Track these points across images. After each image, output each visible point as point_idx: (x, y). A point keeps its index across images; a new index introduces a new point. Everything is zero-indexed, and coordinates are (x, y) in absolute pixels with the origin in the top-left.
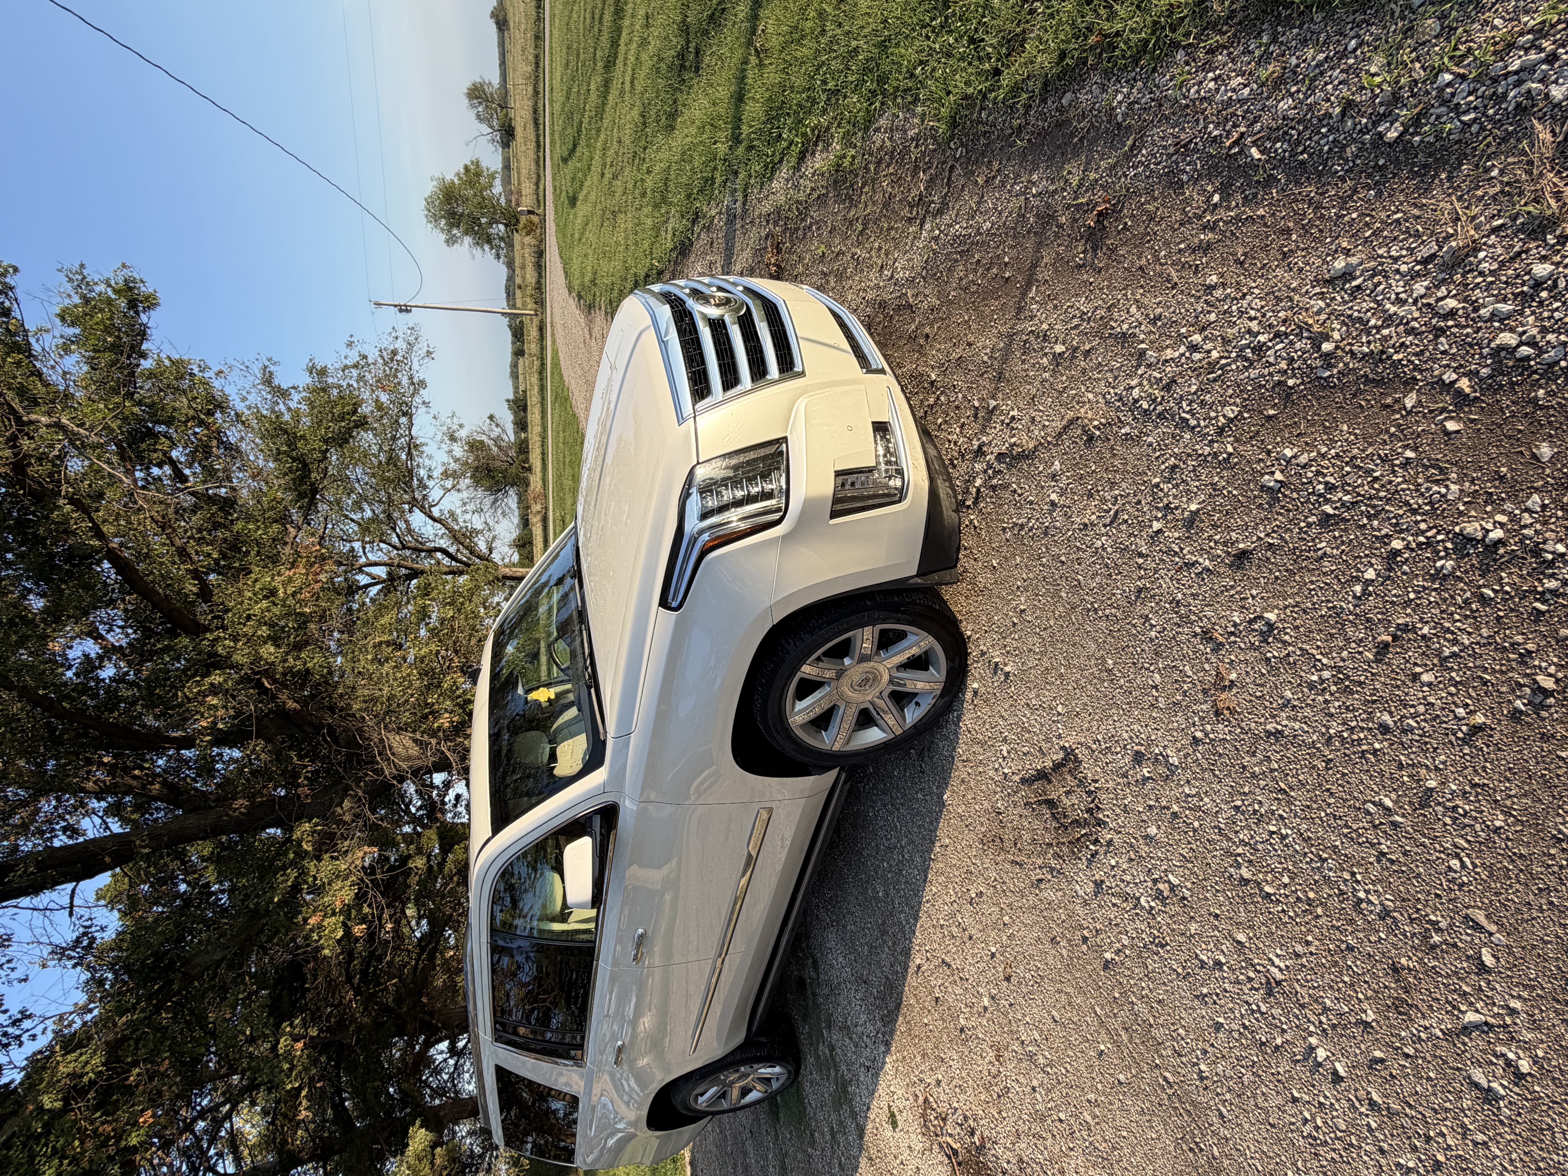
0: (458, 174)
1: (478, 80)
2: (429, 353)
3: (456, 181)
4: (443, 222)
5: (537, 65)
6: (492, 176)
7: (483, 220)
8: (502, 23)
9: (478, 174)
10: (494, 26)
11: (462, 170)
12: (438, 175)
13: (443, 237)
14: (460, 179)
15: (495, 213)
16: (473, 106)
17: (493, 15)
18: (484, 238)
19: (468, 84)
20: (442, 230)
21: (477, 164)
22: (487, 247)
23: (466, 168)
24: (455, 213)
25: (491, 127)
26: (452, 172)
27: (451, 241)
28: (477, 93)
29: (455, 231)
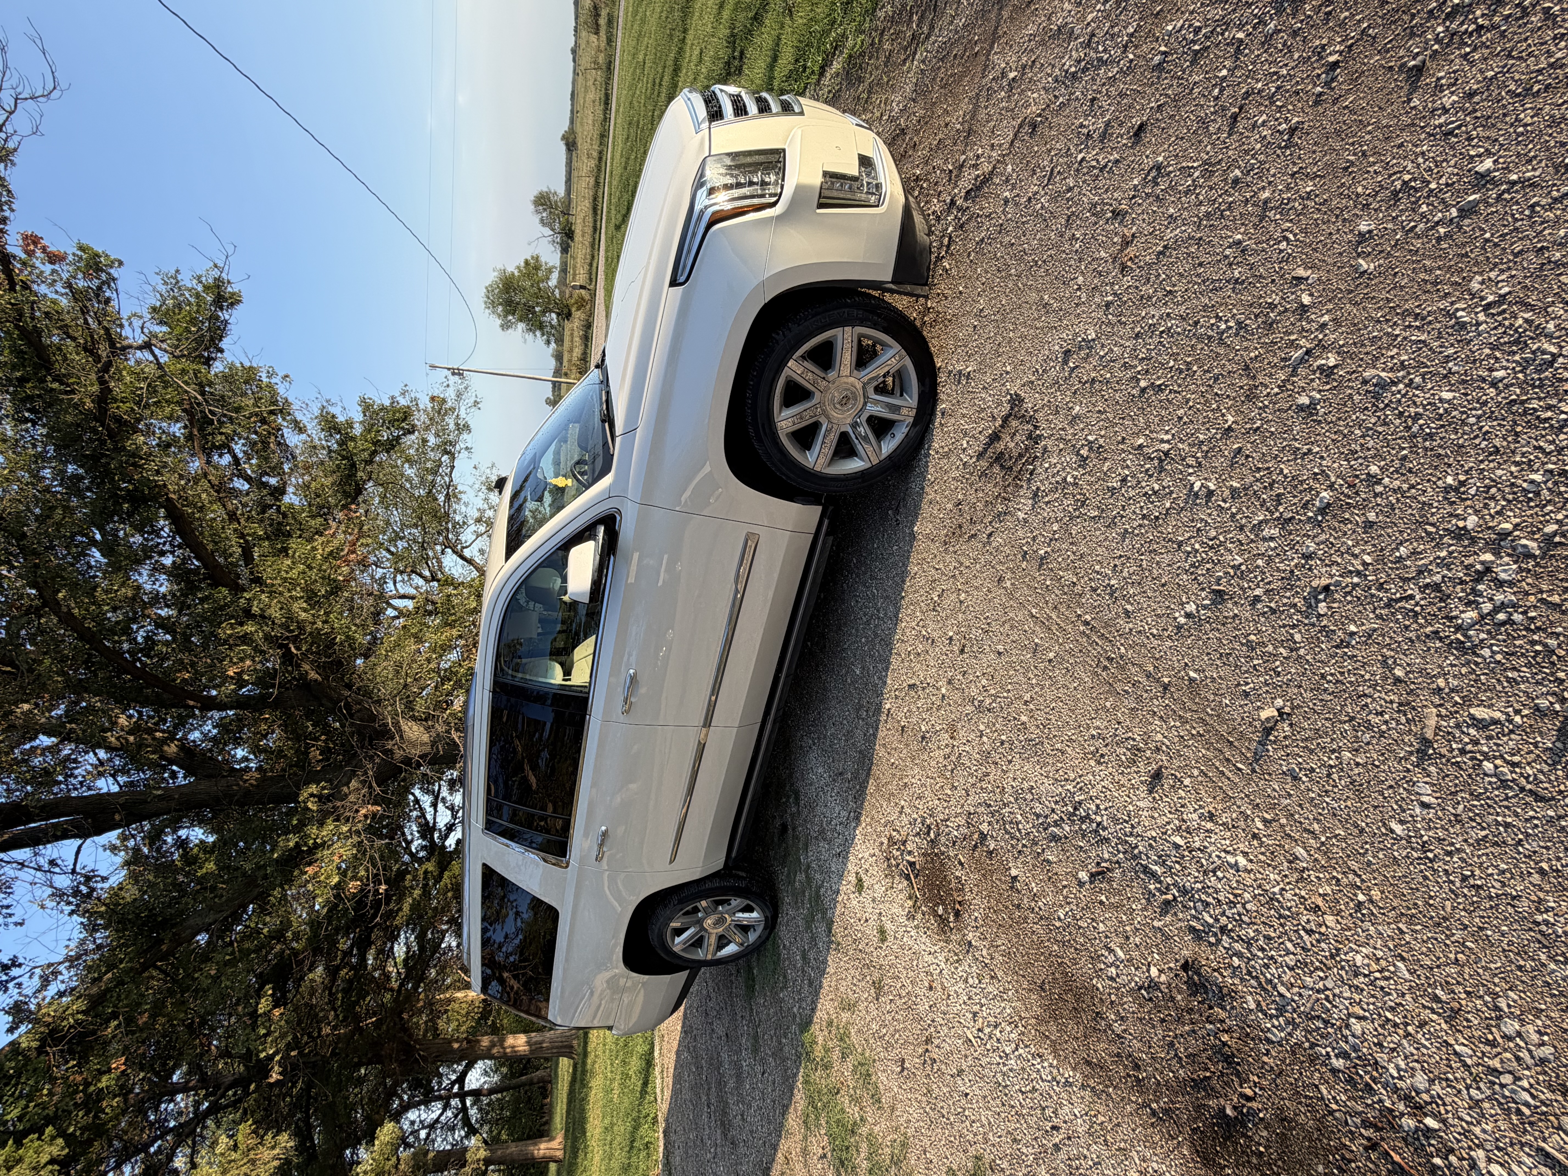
0: (518, 267)
1: (545, 189)
2: (476, 403)
3: (516, 274)
4: (500, 308)
5: (600, 159)
6: (550, 271)
7: (537, 309)
8: (571, 144)
9: (537, 268)
10: (564, 148)
11: (522, 264)
12: (500, 266)
13: (499, 322)
14: (520, 271)
15: (549, 303)
16: (537, 212)
17: (564, 138)
18: (536, 325)
19: (536, 193)
20: (499, 316)
21: (537, 259)
22: (538, 333)
23: (527, 263)
24: (512, 301)
25: (553, 230)
26: (513, 265)
27: (506, 326)
28: (543, 201)
29: (510, 317)
